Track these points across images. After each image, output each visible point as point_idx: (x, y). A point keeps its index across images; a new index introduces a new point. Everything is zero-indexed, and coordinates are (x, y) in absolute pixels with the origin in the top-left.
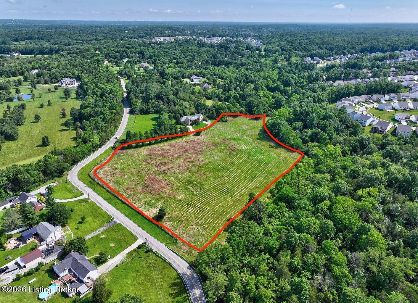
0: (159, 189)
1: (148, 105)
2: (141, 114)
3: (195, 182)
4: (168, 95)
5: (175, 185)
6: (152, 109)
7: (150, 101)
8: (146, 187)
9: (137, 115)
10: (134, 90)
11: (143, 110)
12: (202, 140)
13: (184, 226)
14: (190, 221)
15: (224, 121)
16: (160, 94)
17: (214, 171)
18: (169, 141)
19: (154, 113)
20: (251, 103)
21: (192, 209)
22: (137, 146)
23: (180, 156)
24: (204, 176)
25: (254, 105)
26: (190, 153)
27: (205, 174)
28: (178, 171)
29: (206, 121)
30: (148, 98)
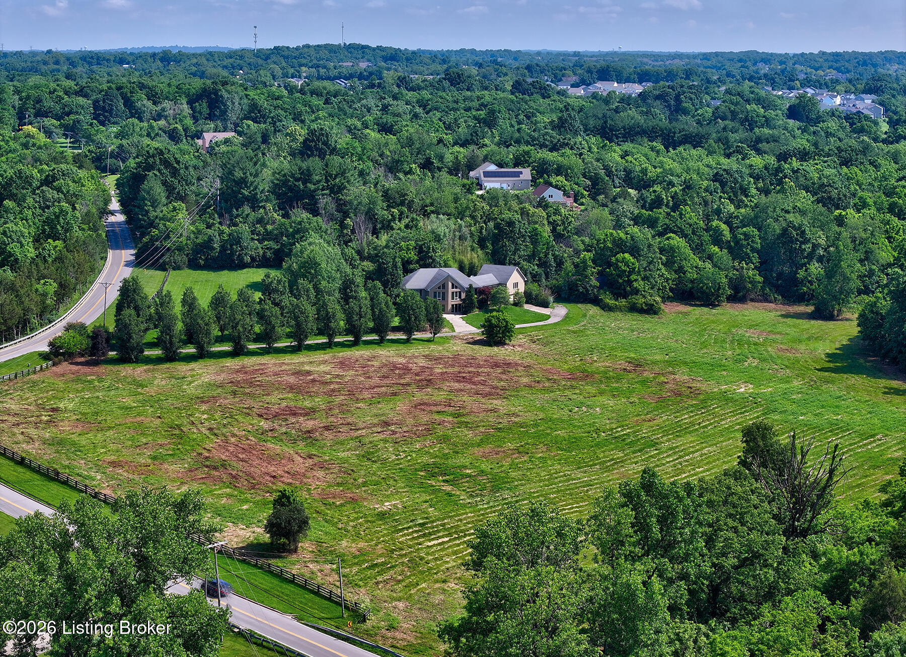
0: (274, 477)
1: (236, 225)
2: (194, 265)
3: (468, 471)
4: (341, 189)
5: (363, 473)
6: (254, 247)
7: (247, 209)
8: (207, 466)
9: (173, 273)
10: (166, 163)
11: (207, 245)
12: (512, 358)
13: (399, 581)
14: (430, 569)
15: (641, 311)
16: (297, 180)
17: (573, 443)
18: (336, 349)
19: (263, 262)
20: (792, 241)
21: (446, 539)
22: (171, 357)
23: (395, 394)
24: (515, 456)
25: (808, 247)
26: (445, 388)
27: (521, 449)
28: (381, 436)
29: (545, 305)
30: (235, 193)
